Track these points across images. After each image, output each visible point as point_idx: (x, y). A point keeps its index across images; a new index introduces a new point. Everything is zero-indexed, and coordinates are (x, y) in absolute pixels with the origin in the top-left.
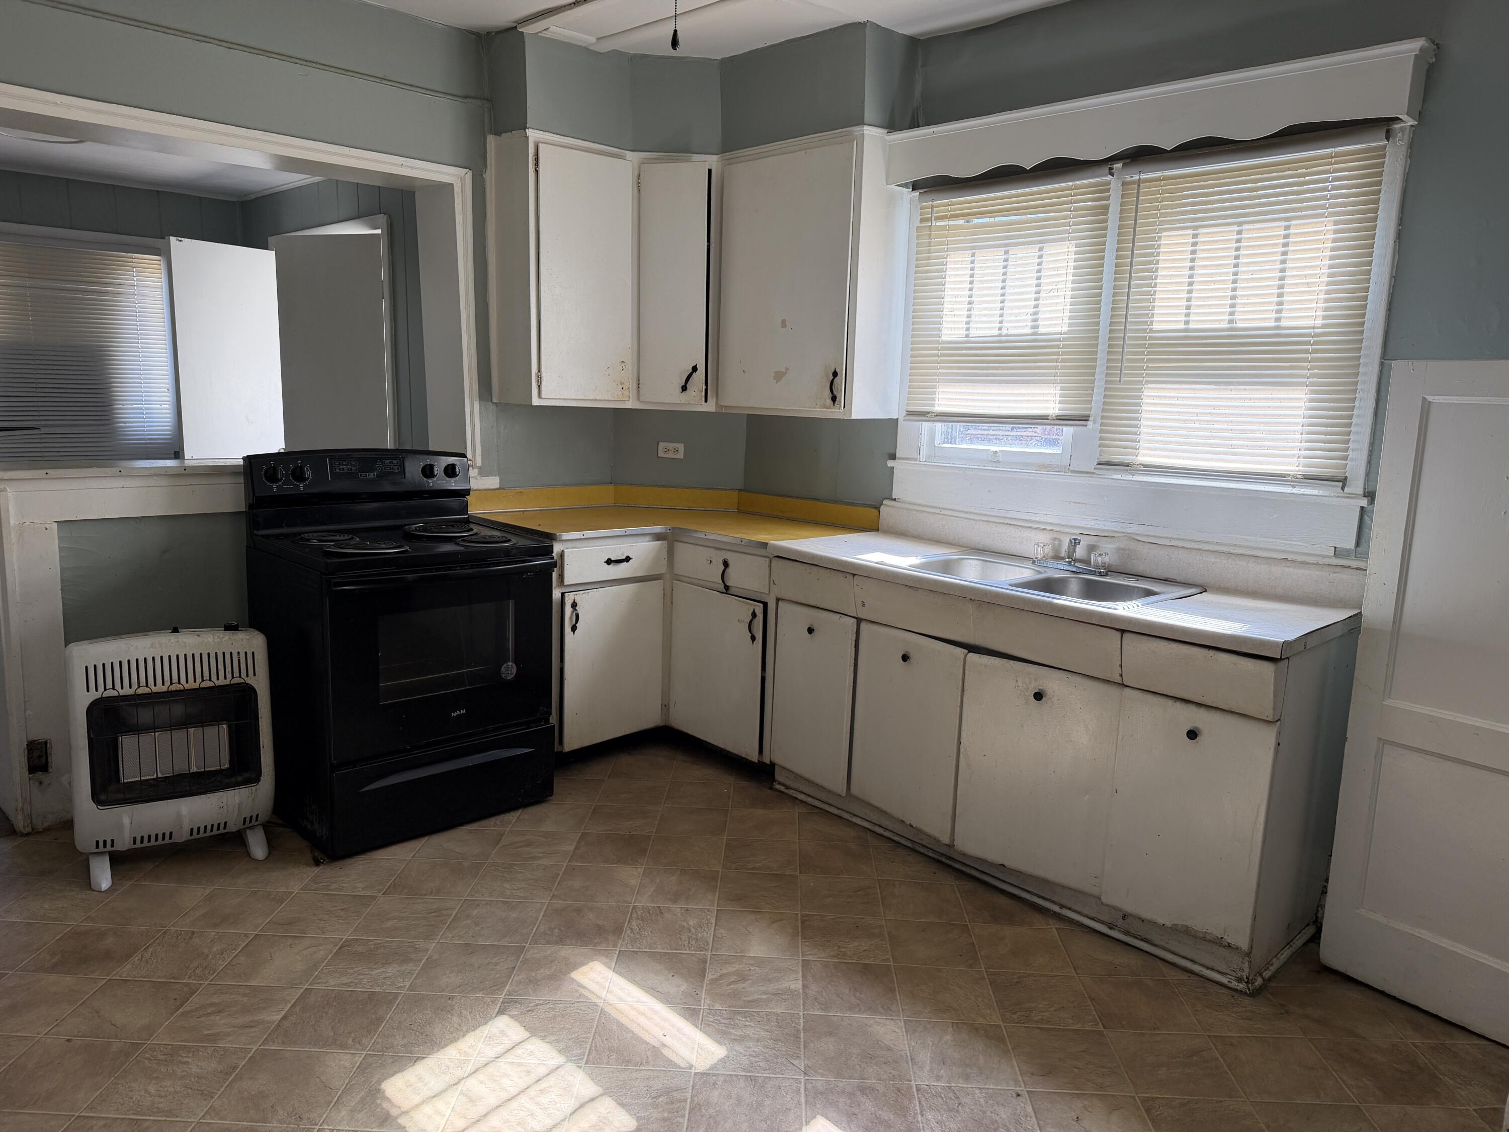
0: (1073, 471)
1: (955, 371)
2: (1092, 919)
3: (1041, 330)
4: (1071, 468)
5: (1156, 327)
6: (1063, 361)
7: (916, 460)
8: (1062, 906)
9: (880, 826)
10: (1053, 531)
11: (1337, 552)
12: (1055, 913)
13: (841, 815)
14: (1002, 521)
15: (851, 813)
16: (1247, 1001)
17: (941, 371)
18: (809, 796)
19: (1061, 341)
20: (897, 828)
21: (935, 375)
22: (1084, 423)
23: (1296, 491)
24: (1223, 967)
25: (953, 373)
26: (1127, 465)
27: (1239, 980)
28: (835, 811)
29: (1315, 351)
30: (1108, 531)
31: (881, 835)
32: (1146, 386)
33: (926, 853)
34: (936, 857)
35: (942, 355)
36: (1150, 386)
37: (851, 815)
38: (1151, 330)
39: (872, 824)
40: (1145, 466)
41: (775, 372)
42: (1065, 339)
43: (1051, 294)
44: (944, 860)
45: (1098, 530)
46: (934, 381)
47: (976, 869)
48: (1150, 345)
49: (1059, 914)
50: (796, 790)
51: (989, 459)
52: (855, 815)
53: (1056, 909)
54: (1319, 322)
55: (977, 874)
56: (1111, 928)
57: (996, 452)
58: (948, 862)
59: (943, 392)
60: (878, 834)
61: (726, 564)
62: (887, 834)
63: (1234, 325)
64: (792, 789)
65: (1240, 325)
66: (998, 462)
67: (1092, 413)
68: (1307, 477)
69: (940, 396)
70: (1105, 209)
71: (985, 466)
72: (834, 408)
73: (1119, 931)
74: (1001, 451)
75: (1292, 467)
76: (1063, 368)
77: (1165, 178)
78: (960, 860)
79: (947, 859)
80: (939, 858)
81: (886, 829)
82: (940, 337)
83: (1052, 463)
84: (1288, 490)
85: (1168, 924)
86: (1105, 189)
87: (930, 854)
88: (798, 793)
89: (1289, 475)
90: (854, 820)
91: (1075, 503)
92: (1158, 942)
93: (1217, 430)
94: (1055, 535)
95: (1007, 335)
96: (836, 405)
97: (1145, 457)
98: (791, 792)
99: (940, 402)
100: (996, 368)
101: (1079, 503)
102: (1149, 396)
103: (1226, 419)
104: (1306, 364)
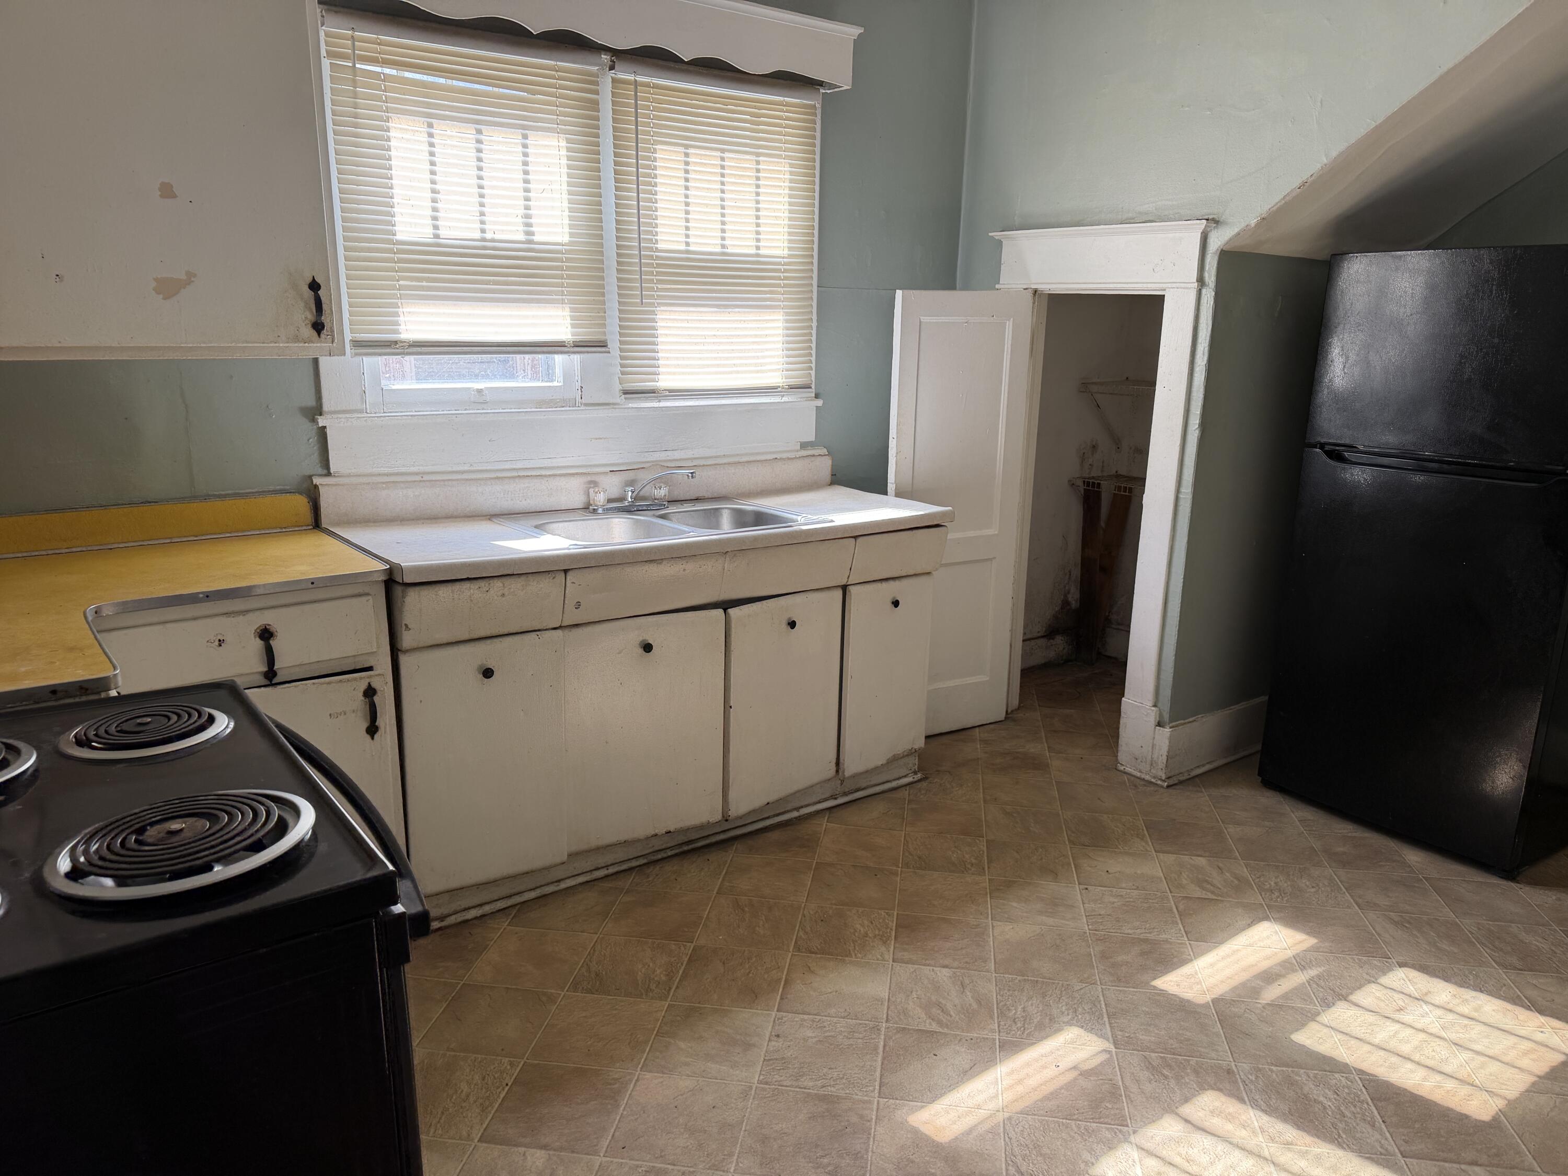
0: (586, 405)
1: (424, 284)
2: (819, 802)
3: (536, 238)
4: (583, 401)
5: (660, 246)
6: (569, 277)
7: (361, 411)
8: (797, 809)
9: (597, 869)
10: (585, 474)
11: (804, 446)
12: (796, 818)
13: (544, 893)
14: (516, 474)
15: (553, 883)
16: (924, 784)
17: (401, 282)
18: (481, 905)
19: (564, 254)
20: (620, 855)
21: (393, 288)
22: (603, 349)
23: (785, 399)
24: (904, 772)
25: (423, 287)
26: (653, 391)
27: (915, 773)
28: (533, 895)
29: (786, 278)
30: (634, 463)
31: (607, 876)
32: (658, 309)
33: (665, 855)
34: (677, 851)
35: (400, 261)
36: (662, 308)
37: (556, 884)
38: (656, 248)
39: (589, 874)
40: (670, 391)
41: (156, 280)
42: (567, 252)
43: (544, 195)
44: (686, 848)
45: (626, 463)
46: (393, 296)
47: (717, 833)
48: (659, 266)
49: (799, 817)
50: (456, 913)
51: (472, 400)
52: (559, 881)
53: (795, 814)
54: (786, 252)
55: (722, 837)
56: (836, 799)
57: (480, 391)
58: (690, 847)
59: (409, 313)
60: (602, 878)
61: (266, 634)
62: (612, 870)
63: (726, 250)
64: (450, 915)
65: (729, 251)
66: (485, 403)
67: (609, 338)
68: (792, 387)
69: (406, 319)
70: (594, 105)
71: (466, 410)
72: (321, 342)
73: (841, 796)
74: (487, 388)
75: (776, 379)
76: (569, 286)
77: (656, 86)
78: (698, 836)
79: (688, 845)
80: (681, 850)
81: (607, 867)
82: (394, 235)
83: (553, 398)
84: (777, 399)
85: (885, 762)
86: (592, 82)
87: (670, 853)
88: (464, 913)
89: (779, 387)
90: (563, 885)
91: (596, 439)
92: (864, 785)
93: (723, 351)
94: (589, 478)
95: (493, 240)
96: (322, 335)
97: (664, 382)
98: (452, 920)
99: (407, 328)
100: (488, 282)
101: (601, 439)
102: (663, 319)
103: (729, 340)
104: (779, 289)
